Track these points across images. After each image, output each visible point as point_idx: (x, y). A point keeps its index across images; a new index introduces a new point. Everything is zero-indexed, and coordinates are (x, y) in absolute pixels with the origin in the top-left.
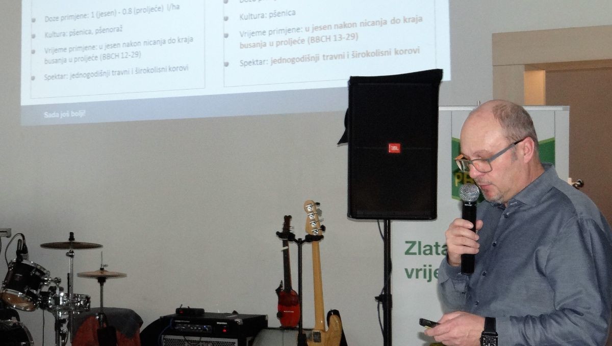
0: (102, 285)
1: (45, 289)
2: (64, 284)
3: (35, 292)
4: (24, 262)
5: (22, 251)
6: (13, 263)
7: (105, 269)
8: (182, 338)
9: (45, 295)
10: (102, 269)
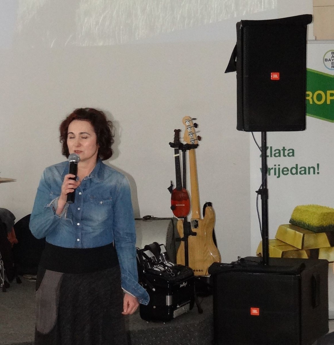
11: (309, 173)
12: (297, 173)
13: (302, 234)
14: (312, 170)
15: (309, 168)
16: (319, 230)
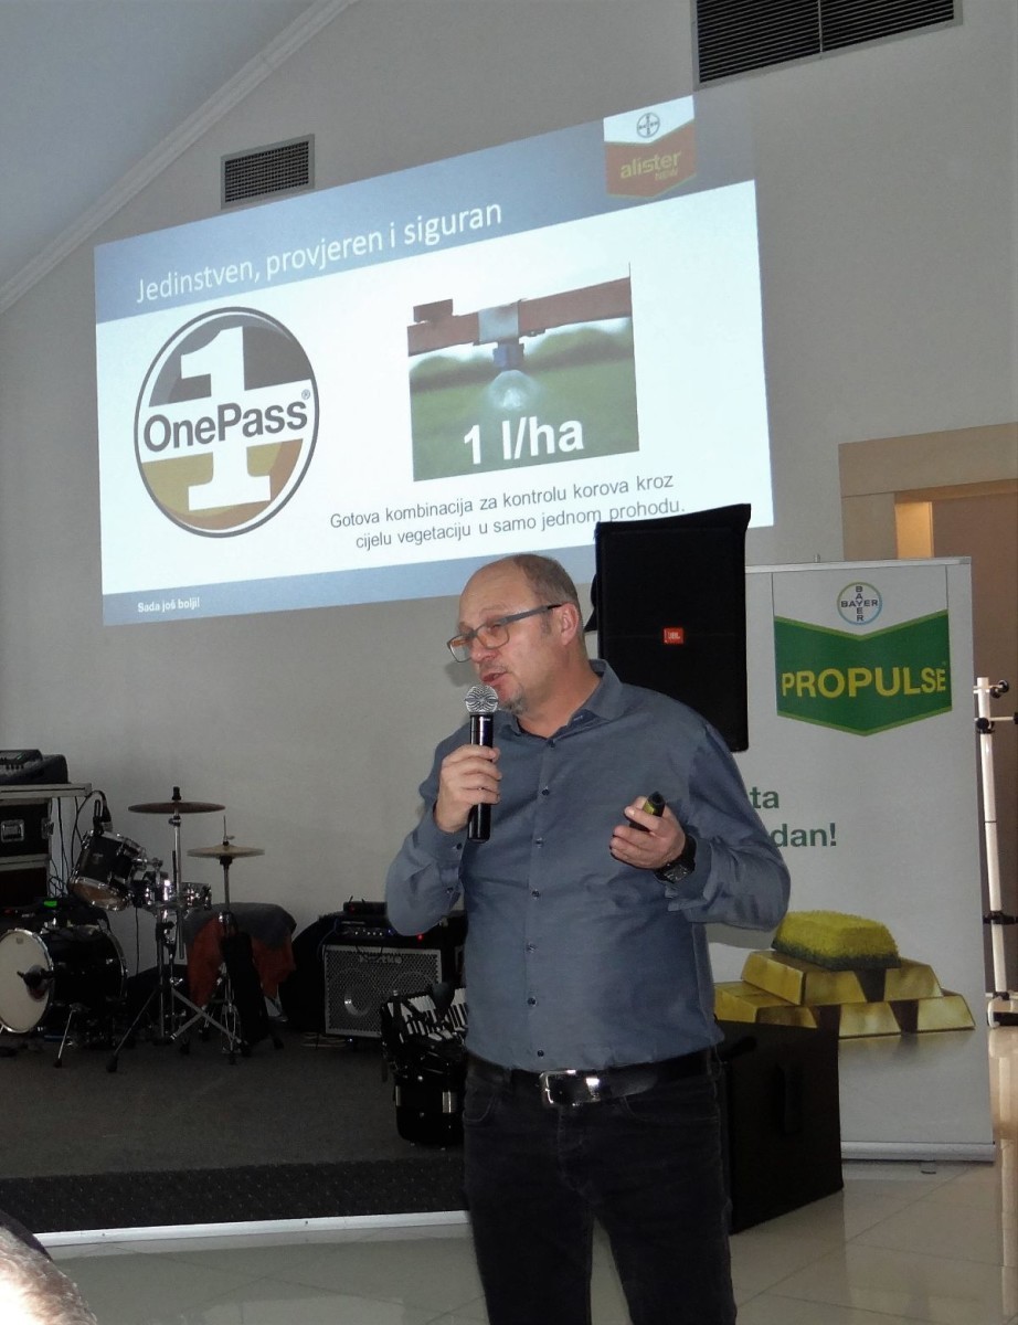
0: (226, 868)
1: (139, 876)
2: (167, 867)
3: (124, 881)
4: (107, 835)
5: (103, 818)
6: (89, 837)
7: (230, 842)
8: (353, 949)
9: (140, 886)
10: (226, 844)
11: (813, 843)
12: (785, 844)
13: (801, 974)
14: (819, 837)
15: (813, 833)
16: (840, 965)
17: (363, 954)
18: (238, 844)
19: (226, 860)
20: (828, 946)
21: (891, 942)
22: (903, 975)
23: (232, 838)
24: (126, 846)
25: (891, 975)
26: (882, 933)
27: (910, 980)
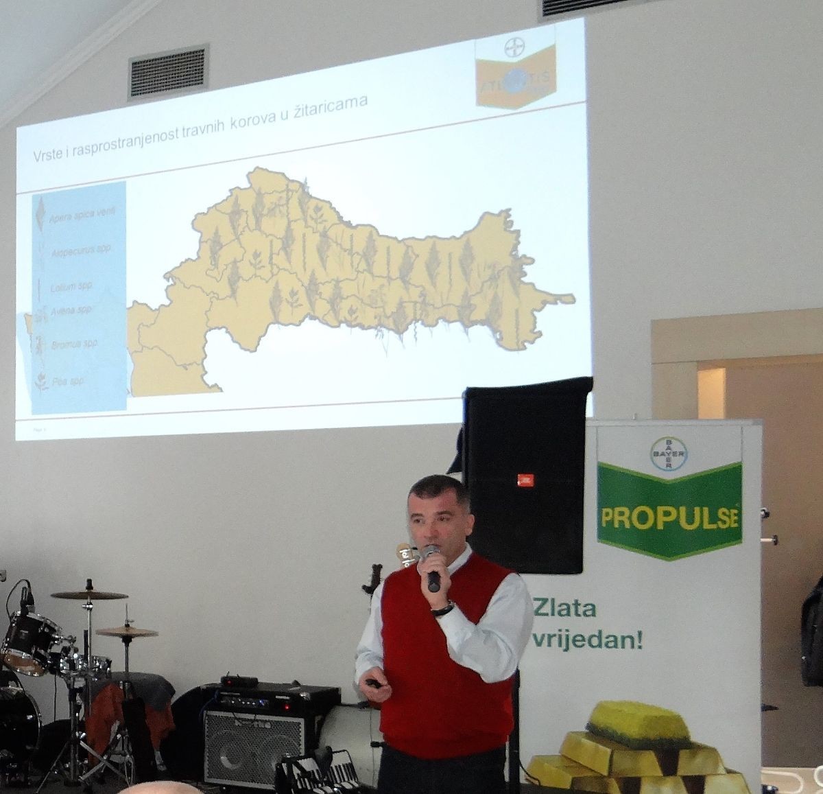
0: (127, 645)
1: (56, 649)
3: (42, 652)
4: (31, 615)
5: (28, 601)
6: (16, 617)
8: (230, 715)
9: (56, 657)
10: (127, 626)
11: (623, 647)
12: (600, 645)
13: (609, 751)
14: (628, 641)
15: (623, 638)
16: (642, 745)
17: (239, 719)
18: (137, 626)
19: (127, 639)
20: (633, 730)
21: (684, 728)
22: (694, 755)
23: (132, 621)
24: (47, 626)
25: (684, 755)
26: (678, 720)
27: (699, 759)
